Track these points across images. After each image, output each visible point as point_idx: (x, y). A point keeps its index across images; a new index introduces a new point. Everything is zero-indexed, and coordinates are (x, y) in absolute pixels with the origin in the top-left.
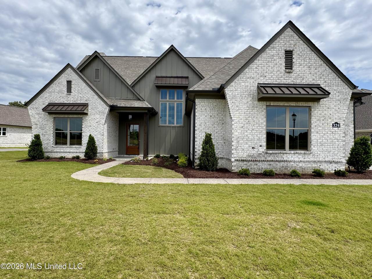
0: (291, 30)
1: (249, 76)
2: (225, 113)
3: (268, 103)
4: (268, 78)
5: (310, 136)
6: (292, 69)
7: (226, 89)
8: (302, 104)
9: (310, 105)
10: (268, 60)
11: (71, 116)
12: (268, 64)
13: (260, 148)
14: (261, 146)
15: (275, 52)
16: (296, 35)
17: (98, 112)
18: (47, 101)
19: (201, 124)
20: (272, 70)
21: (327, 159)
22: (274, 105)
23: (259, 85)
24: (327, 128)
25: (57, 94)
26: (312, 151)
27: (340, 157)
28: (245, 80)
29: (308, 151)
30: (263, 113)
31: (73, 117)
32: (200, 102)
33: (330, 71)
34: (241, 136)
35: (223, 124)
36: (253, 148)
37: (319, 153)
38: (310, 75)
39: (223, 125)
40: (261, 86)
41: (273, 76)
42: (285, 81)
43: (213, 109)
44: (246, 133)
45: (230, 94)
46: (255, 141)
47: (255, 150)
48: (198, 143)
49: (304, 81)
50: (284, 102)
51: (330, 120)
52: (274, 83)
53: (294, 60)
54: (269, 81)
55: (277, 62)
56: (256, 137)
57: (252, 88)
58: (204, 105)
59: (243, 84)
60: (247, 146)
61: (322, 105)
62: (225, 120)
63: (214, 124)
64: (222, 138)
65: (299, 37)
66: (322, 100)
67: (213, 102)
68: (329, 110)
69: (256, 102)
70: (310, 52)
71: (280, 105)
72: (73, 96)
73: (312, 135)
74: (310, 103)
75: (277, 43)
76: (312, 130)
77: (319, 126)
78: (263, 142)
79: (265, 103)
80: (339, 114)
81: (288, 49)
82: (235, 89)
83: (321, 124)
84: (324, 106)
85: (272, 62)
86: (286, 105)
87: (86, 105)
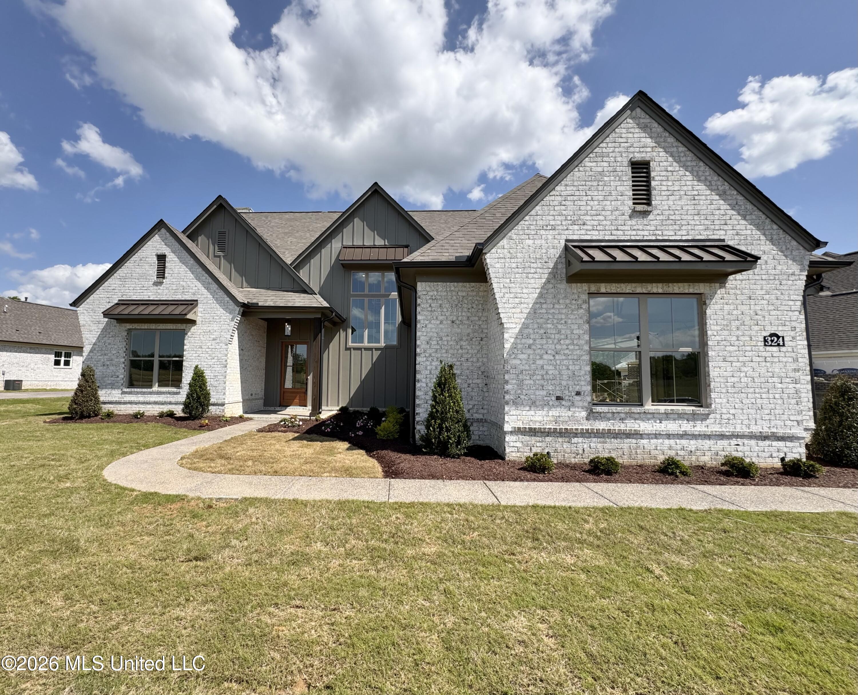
0: (643, 114)
1: (544, 223)
2: (485, 314)
3: (593, 288)
4: (590, 228)
5: (707, 369)
6: (649, 204)
7: (487, 256)
8: (681, 289)
9: (702, 291)
10: (590, 183)
11: (162, 326)
12: (589, 193)
13: (578, 398)
14: (578, 394)
15: (605, 164)
16: (656, 125)
17: (217, 318)
18: (115, 296)
19: (430, 339)
20: (600, 208)
21: (755, 429)
22: (609, 291)
23: (570, 244)
24: (749, 348)
25: (136, 280)
26: (713, 406)
27: (788, 423)
28: (533, 233)
29: (701, 406)
30: (581, 311)
31: (166, 328)
32: (428, 289)
33: (749, 206)
34: (527, 368)
35: (482, 340)
36: (558, 398)
37: (732, 411)
38: (696, 217)
39: (481, 342)
40: (575, 247)
41: (604, 223)
42: (634, 233)
43: (457, 305)
44: (540, 362)
45: (498, 265)
46: (563, 382)
47: (564, 403)
48: (424, 385)
49: (684, 233)
50: (634, 285)
51: (756, 328)
52: (607, 238)
53: (653, 183)
54: (595, 235)
55: (613, 188)
56: (565, 372)
57: (552, 251)
58: (438, 297)
59: (530, 242)
60: (545, 393)
61: (733, 291)
62: (486, 331)
63: (461, 340)
64: (480, 373)
65: (665, 129)
66: (731, 277)
67: (457, 289)
68: (752, 302)
69: (563, 286)
70: (694, 164)
71: (623, 292)
72: (168, 286)
73: (710, 366)
74: (702, 285)
75: (610, 145)
76: (710, 353)
77: (729, 344)
78: (583, 383)
79: (585, 287)
80: (779, 313)
81: (638, 157)
82: (509, 255)
83: (735, 338)
84: (738, 292)
85: (600, 188)
86: (639, 290)
87: (192, 304)
